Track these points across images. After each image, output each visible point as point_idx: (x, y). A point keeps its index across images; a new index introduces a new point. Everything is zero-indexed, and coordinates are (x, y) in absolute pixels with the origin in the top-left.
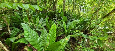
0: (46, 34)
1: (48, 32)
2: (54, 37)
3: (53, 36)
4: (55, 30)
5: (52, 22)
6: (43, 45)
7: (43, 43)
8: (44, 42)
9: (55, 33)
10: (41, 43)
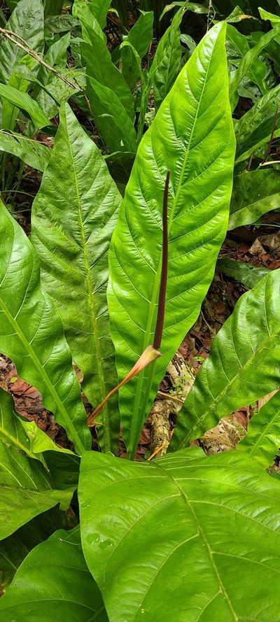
0: (101, 194)
1: (121, 170)
2: (204, 231)
3: (186, 219)
4: (213, 142)
5: (164, 53)
6: (66, 314)
7: (69, 300)
8: (77, 283)
9: (217, 182)
10: (42, 298)
